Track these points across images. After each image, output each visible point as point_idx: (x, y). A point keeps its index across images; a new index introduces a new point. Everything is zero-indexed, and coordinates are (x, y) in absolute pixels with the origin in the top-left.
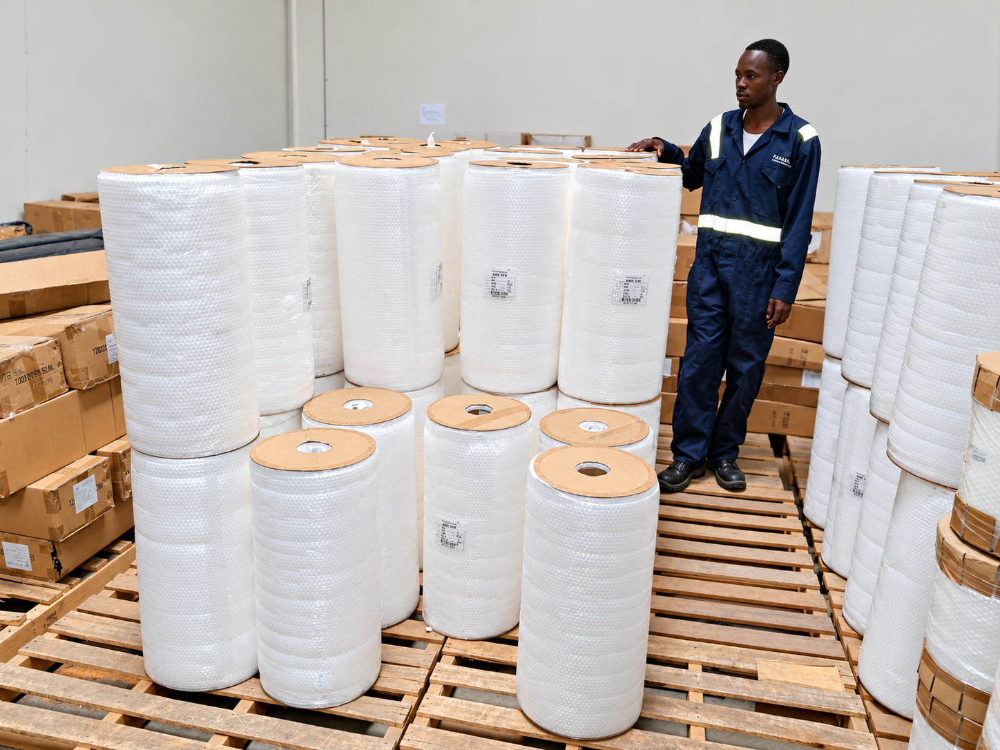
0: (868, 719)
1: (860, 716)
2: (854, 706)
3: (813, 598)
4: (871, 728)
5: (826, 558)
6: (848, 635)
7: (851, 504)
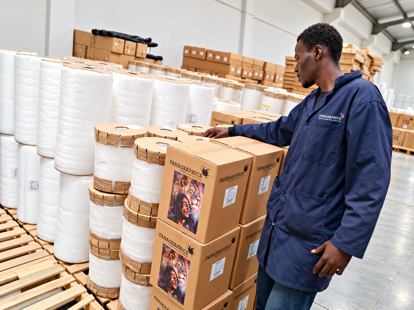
0: (66, 270)
1: (63, 271)
2: (59, 269)
3: (25, 238)
4: (69, 273)
5: (22, 219)
6: (45, 245)
7: (31, 195)
